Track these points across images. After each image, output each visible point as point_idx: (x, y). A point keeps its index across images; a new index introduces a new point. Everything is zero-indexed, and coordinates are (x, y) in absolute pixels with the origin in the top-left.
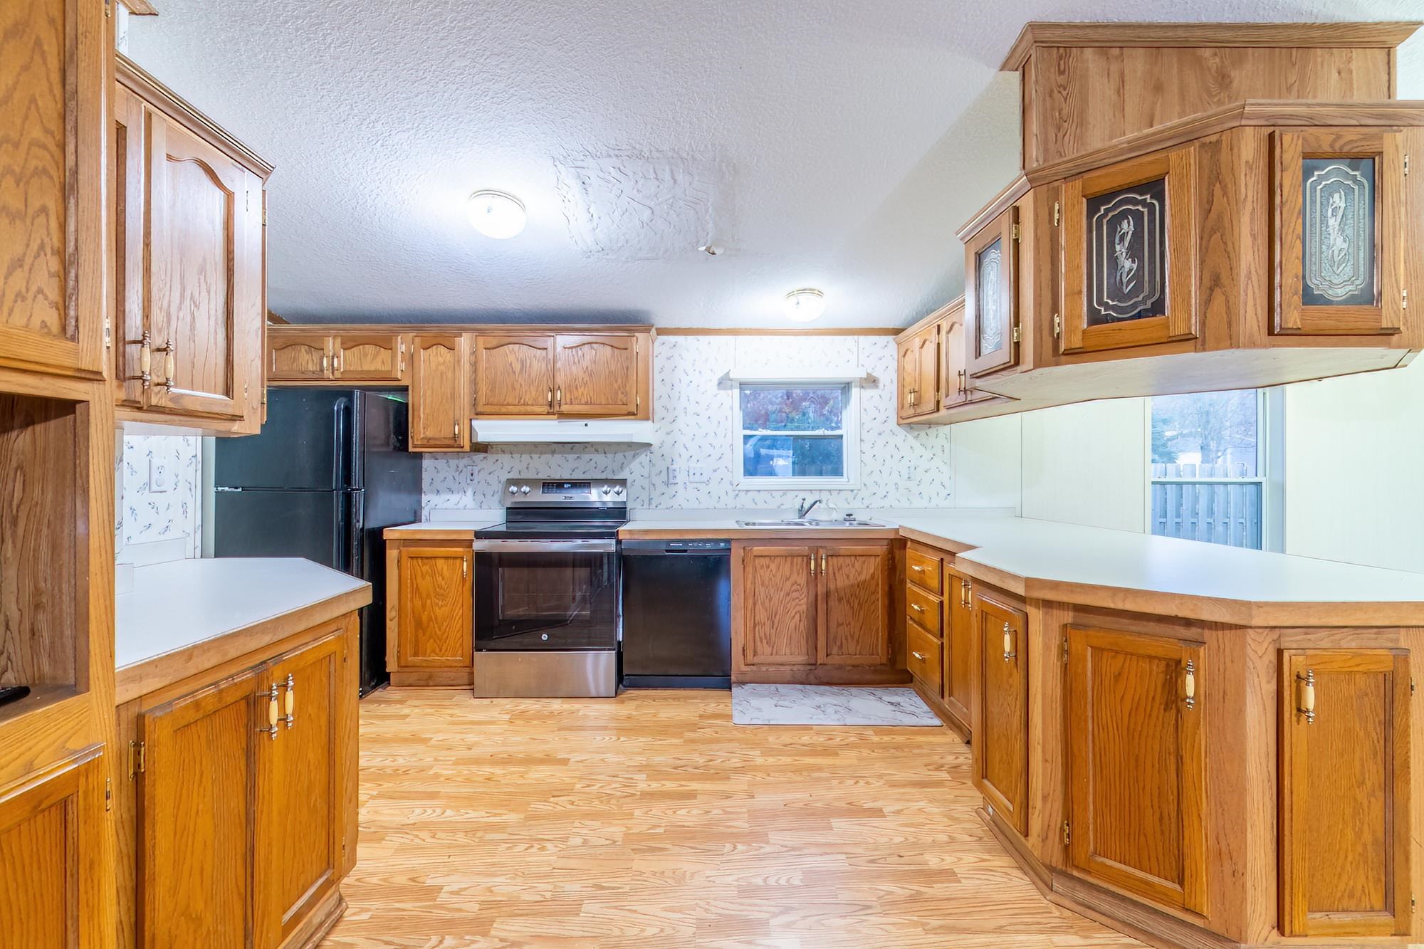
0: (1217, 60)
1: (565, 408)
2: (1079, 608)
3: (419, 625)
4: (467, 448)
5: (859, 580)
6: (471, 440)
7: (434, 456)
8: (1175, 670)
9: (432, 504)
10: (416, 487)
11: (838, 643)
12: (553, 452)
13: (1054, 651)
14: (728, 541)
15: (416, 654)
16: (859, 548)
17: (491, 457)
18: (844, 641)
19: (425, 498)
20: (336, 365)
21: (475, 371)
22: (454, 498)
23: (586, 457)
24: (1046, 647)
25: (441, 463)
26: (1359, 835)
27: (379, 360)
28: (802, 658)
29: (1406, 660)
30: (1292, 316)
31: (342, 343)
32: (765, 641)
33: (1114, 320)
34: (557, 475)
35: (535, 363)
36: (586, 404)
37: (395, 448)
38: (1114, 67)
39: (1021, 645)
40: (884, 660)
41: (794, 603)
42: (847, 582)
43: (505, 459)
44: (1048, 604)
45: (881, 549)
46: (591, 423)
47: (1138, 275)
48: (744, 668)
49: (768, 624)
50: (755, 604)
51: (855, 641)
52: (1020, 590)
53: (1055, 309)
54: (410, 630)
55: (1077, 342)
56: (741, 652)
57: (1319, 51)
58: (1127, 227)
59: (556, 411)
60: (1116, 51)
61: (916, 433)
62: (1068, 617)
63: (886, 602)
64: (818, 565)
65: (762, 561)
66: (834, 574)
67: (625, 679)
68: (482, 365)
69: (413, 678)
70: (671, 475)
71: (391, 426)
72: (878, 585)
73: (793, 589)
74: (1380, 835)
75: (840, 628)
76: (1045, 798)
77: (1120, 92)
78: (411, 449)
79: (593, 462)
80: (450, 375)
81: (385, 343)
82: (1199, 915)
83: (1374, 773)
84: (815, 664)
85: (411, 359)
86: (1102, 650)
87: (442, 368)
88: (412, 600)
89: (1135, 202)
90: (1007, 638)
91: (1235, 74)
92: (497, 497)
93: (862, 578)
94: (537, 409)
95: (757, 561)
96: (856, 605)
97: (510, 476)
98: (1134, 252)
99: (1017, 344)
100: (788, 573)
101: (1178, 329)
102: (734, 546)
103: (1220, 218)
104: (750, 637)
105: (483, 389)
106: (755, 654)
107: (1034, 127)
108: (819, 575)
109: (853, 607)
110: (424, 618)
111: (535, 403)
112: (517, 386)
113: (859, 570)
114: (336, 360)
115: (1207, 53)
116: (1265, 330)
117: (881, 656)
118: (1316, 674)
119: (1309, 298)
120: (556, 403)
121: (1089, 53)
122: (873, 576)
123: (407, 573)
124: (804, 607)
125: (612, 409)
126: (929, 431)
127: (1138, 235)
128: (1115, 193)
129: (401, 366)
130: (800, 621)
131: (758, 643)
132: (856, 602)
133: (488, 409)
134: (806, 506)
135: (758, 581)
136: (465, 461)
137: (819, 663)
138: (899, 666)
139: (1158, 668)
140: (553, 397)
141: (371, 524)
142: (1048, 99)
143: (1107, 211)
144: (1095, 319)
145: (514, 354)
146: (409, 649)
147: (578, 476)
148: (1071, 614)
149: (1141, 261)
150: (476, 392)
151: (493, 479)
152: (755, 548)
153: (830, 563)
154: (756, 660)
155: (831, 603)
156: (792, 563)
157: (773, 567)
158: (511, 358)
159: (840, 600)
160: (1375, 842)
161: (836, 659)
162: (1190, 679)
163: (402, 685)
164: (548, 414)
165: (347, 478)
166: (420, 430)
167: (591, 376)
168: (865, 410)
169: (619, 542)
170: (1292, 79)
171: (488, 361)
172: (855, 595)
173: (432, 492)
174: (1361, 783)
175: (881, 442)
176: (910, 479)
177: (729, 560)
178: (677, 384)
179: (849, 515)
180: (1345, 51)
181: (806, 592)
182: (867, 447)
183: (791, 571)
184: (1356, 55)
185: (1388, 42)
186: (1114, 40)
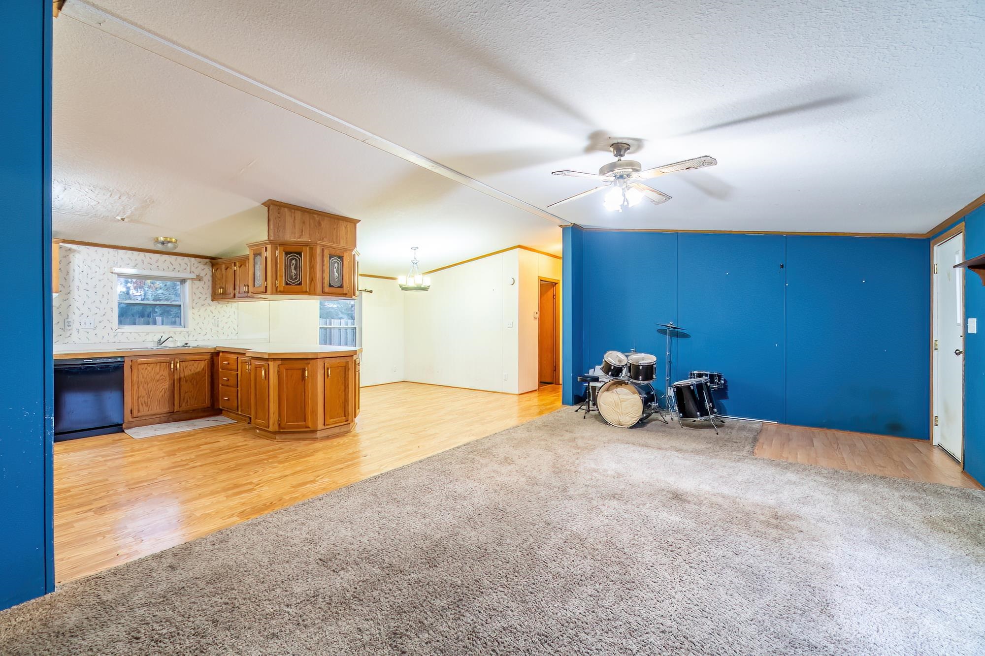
0: (318, 218)
2: (283, 359)
5: (196, 371)
8: (304, 370)
11: (186, 401)
13: (276, 373)
14: (123, 357)
16: (197, 357)
18: (188, 399)
24: (274, 372)
26: (339, 401)
28: (166, 410)
29: (348, 363)
30: (327, 289)
32: (144, 405)
33: (290, 285)
39: (267, 373)
40: (209, 406)
41: (161, 385)
42: (190, 373)
44: (274, 359)
45: (208, 357)
47: (296, 275)
48: (131, 420)
49: (146, 396)
50: (138, 388)
51: (194, 399)
52: (266, 356)
53: (276, 279)
55: (282, 290)
56: (130, 413)
57: (341, 221)
58: (294, 262)
60: (293, 212)
61: (221, 306)
62: (280, 362)
63: (210, 380)
64: (175, 366)
65: (143, 366)
66: (183, 370)
70: (66, 324)
72: (206, 373)
73: (161, 378)
74: (343, 401)
75: (186, 394)
76: (274, 414)
77: (294, 222)
82: (309, 427)
83: (343, 387)
84: (173, 412)
86: (288, 369)
89: (296, 256)
90: (263, 372)
91: (322, 223)
93: (198, 370)
95: (139, 366)
96: (195, 383)
98: (296, 269)
99: (266, 287)
101: (304, 290)
102: (126, 359)
103: (313, 266)
104: (135, 404)
106: (139, 411)
107: (271, 227)
108: (175, 371)
109: (193, 384)
113: (196, 367)
115: (316, 216)
116: (322, 292)
117: (207, 403)
118: (331, 368)
119: (330, 286)
121: (286, 209)
122: (203, 369)
124: (167, 386)
126: (227, 305)
127: (296, 264)
128: (292, 253)
130: (165, 393)
131: (141, 406)
132: (195, 381)
134: (162, 340)
135: (140, 376)
137: (175, 411)
138: (216, 407)
139: (301, 371)
142: (275, 220)
143: (289, 257)
144: (287, 284)
149: (297, 272)
152: (139, 360)
153: (182, 365)
154: (139, 414)
155: (182, 383)
156: (160, 365)
157: (149, 368)
159: (186, 381)
161: (184, 407)
162: (307, 372)
168: (195, 294)
170: (335, 227)
172: (195, 378)
175: (203, 309)
176: (218, 326)
177: (123, 367)
178: (71, 272)
179: (186, 344)
180: (346, 223)
181: (168, 379)
182: (195, 311)
183: (160, 370)
184: (349, 223)
185: (354, 222)
186: (294, 208)
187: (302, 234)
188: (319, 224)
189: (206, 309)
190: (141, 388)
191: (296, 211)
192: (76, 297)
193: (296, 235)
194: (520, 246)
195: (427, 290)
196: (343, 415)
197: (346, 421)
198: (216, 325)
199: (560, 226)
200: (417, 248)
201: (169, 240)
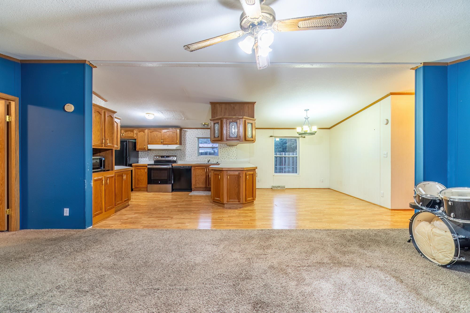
0: (233, 106)
1: (164, 143)
2: (215, 170)
3: (138, 180)
4: (147, 150)
6: (147, 149)
7: (141, 151)
9: (140, 160)
10: (137, 157)
12: (163, 151)
14: (191, 166)
15: (138, 185)
17: (152, 151)
19: (139, 159)
20: (123, 135)
21: (148, 136)
22: (145, 159)
23: (169, 151)
25: (142, 153)
26: (235, 192)
27: (131, 134)
28: (204, 186)
29: (240, 174)
31: (125, 131)
32: (198, 183)
34: (164, 155)
35: (159, 135)
36: (168, 142)
37: (134, 150)
38: (221, 107)
43: (154, 152)
46: (169, 145)
48: (194, 188)
49: (198, 180)
54: (137, 181)
56: (193, 185)
57: (245, 105)
59: (163, 143)
60: (221, 105)
61: (230, 147)
64: (207, 170)
67: (173, 190)
68: (149, 135)
69: (137, 190)
70: (185, 155)
71: (133, 146)
73: (202, 174)
77: (221, 110)
78: (137, 150)
79: (170, 153)
80: (144, 137)
81: (132, 131)
82: (221, 202)
83: (237, 185)
84: (207, 187)
85: (137, 134)
87: (142, 136)
88: (137, 176)
91: (235, 107)
92: (153, 159)
94: (159, 143)
95: (196, 169)
97: (155, 155)
100: (202, 172)
104: (195, 183)
105: (150, 139)
106: (196, 185)
108: (207, 172)
110: (139, 179)
111: (159, 142)
112: (156, 139)
114: (123, 134)
115: (232, 105)
120: (162, 142)
121: (218, 105)
123: (136, 172)
124: (204, 178)
125: (173, 143)
129: (135, 135)
130: (204, 180)
133: (150, 143)
134: (209, 160)
135: (197, 173)
136: (146, 152)
140: (162, 141)
141: (130, 163)
145: (155, 133)
146: (137, 185)
147: (167, 155)
148: (213, 171)
150: (148, 140)
151: (152, 155)
154: (196, 186)
157: (199, 171)
158: (155, 134)
160: (237, 193)
162: (219, 176)
163: (135, 191)
164: (161, 144)
165: (126, 155)
166: (138, 147)
167: (169, 137)
169: (172, 166)
171: (150, 134)
173: (140, 158)
174: (235, 187)
175: (224, 149)
176: (229, 156)
177: (191, 170)
178: (186, 138)
179: (217, 162)
180: (248, 104)
181: (205, 175)
182: (221, 150)
183: (202, 171)
184: (250, 105)
185: (253, 103)
186: (221, 103)
187: (225, 114)
188: (234, 108)
189: (225, 149)
190: (197, 177)
191: (222, 105)
192: (187, 146)
193: (222, 115)
194: (392, 94)
195: (315, 134)
196: (237, 199)
197: (238, 202)
198: (228, 155)
199: (412, 69)
200: (309, 110)
201: (205, 124)
